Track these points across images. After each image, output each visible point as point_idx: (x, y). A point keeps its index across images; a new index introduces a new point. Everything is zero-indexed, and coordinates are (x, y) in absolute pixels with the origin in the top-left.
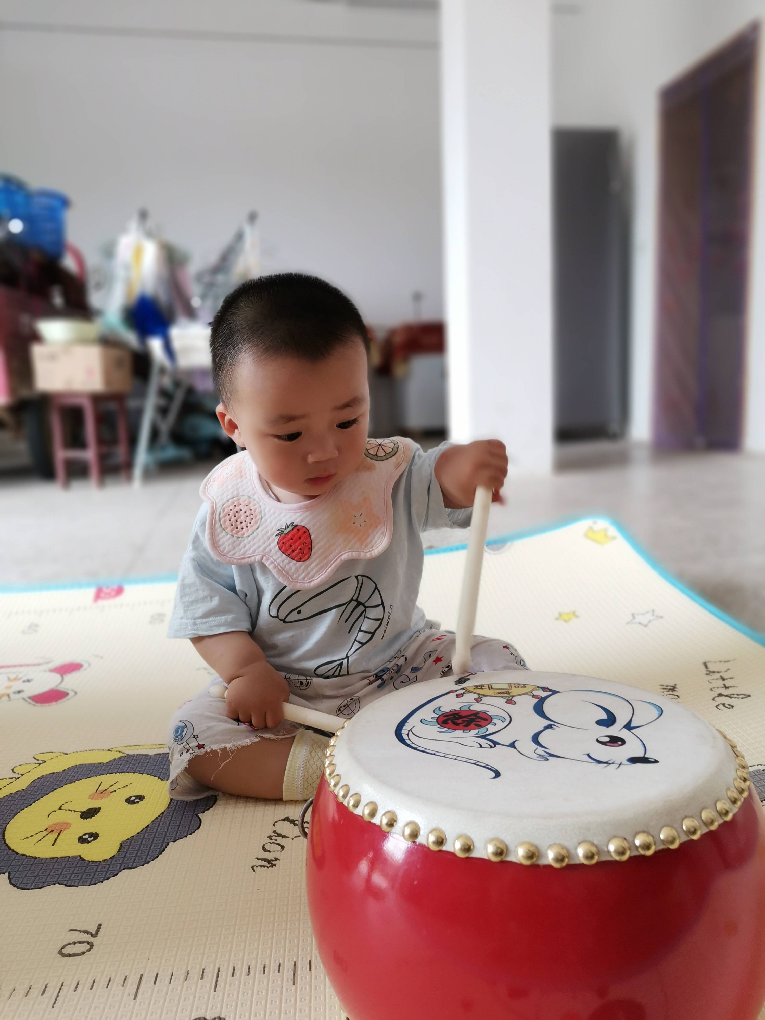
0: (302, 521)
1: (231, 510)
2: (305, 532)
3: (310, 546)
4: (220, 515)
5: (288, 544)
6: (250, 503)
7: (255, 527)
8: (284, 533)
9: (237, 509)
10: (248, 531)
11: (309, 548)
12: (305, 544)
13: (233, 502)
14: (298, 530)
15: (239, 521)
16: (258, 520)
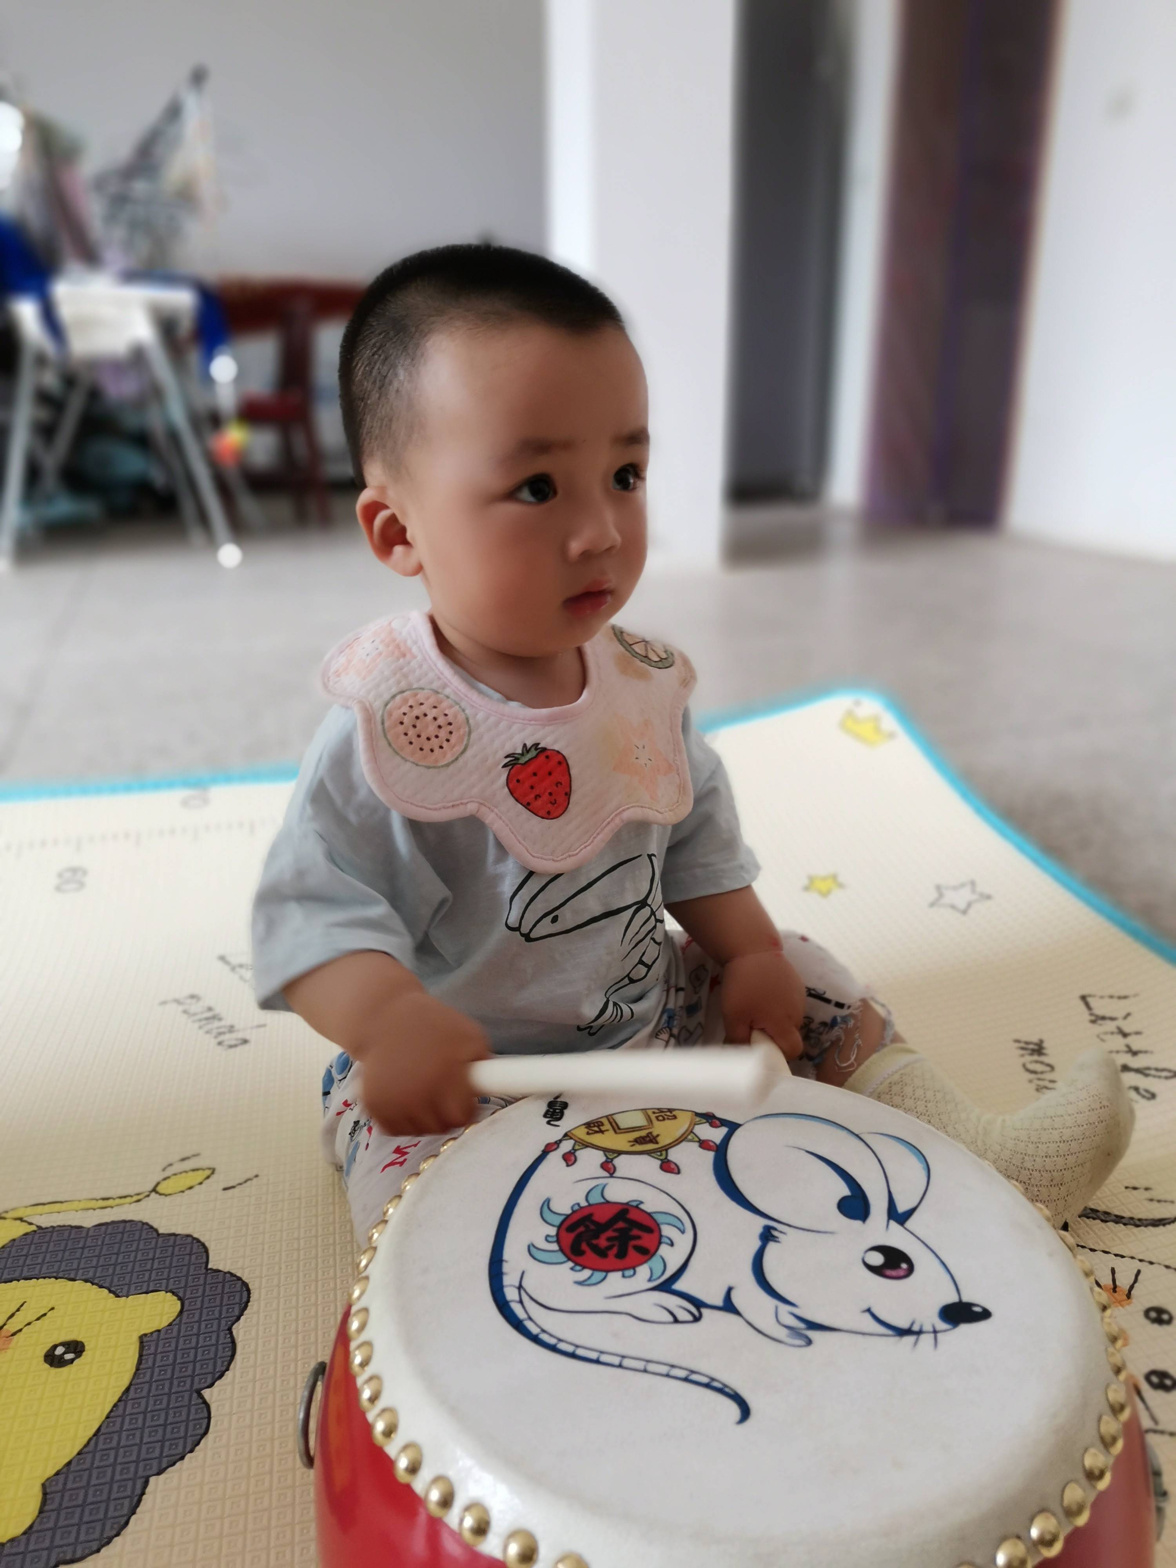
0: (555, 741)
1: (405, 714)
2: (560, 763)
3: (568, 790)
4: (383, 723)
5: (527, 785)
6: (441, 702)
7: (459, 749)
8: (520, 762)
9: (417, 712)
10: (445, 755)
11: (566, 794)
12: (559, 785)
13: (405, 701)
14: (547, 757)
15: (424, 737)
16: (464, 735)
